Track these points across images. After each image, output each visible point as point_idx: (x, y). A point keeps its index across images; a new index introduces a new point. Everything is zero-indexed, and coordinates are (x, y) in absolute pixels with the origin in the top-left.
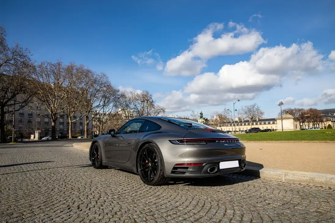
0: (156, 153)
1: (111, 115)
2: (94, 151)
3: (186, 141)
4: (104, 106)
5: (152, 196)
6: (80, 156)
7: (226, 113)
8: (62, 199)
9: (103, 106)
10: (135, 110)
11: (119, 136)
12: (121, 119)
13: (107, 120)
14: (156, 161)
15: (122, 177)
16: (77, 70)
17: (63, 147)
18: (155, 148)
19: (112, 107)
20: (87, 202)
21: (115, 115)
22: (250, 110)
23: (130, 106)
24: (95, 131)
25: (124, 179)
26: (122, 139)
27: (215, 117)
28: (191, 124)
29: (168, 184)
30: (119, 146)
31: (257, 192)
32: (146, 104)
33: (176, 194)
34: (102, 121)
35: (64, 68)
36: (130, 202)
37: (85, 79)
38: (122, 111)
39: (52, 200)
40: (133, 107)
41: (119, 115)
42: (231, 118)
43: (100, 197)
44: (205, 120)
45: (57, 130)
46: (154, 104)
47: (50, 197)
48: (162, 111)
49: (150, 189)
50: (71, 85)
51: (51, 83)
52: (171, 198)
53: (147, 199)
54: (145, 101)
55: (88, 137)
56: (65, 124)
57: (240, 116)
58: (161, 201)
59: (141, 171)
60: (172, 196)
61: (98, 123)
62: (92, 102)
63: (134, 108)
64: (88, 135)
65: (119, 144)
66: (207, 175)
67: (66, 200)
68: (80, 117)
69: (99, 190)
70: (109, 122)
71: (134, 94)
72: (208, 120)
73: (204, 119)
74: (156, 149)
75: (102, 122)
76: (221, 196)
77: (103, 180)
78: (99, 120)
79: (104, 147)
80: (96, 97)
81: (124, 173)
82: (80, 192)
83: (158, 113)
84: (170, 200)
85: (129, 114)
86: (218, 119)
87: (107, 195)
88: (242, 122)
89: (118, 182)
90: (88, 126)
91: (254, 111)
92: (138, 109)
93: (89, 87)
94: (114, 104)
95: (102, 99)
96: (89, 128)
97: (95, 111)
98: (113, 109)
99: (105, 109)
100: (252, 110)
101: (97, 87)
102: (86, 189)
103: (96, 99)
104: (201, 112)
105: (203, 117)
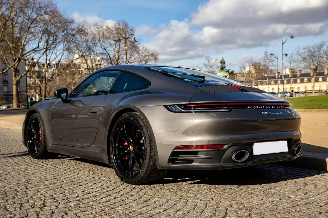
0: (142, 129)
1: (62, 65)
2: (31, 129)
3: (193, 107)
4: (47, 49)
5: (136, 202)
6: (6, 138)
7: (267, 62)
9: (44, 50)
10: (104, 57)
11: (75, 101)
12: (79, 74)
13: (53, 75)
14: (141, 142)
15: (82, 171)
18: (139, 120)
19: (61, 51)
20: (21, 215)
21: (68, 66)
22: (312, 55)
23: (94, 49)
24: (33, 96)
25: (87, 174)
26: (81, 105)
27: (247, 69)
28: (203, 77)
29: (163, 182)
30: (76, 118)
31: (320, 195)
32: (124, 45)
33: (177, 198)
34: (45, 77)
36: (97, 213)
38: (81, 59)
40: (101, 52)
41: (75, 65)
42: (277, 69)
43: (45, 206)
44: (229, 74)
46: (139, 46)
48: (152, 58)
49: (132, 190)
52: (167, 204)
53: (127, 206)
54: (122, 41)
55: (19, 107)
57: (294, 65)
58: (150, 209)
59: (116, 159)
60: (170, 202)
61: (37, 81)
62: (23, 41)
63: (103, 54)
64: (19, 102)
65: (77, 115)
66: (231, 165)
68: (3, 70)
69: (42, 194)
70: (57, 78)
71: (102, 27)
72: (235, 73)
73: (227, 71)
74: (141, 122)
75: (44, 79)
76: (255, 201)
77: (48, 177)
78: (40, 75)
79: (50, 121)
80: (31, 33)
81: (87, 165)
82: (7, 198)
83: (146, 62)
84: (167, 208)
85: (94, 65)
86: (253, 71)
87: (57, 201)
88: (297, 77)
89: (75, 180)
90: (18, 87)
91: (321, 55)
92: (110, 55)
93: (16, 13)
94: (65, 46)
95: (43, 36)
96: (21, 90)
97: (31, 58)
98: (64, 54)
99: (50, 55)
100: (317, 54)
101: (32, 14)
102: (18, 194)
103: (31, 36)
104: (222, 59)
105: (225, 67)
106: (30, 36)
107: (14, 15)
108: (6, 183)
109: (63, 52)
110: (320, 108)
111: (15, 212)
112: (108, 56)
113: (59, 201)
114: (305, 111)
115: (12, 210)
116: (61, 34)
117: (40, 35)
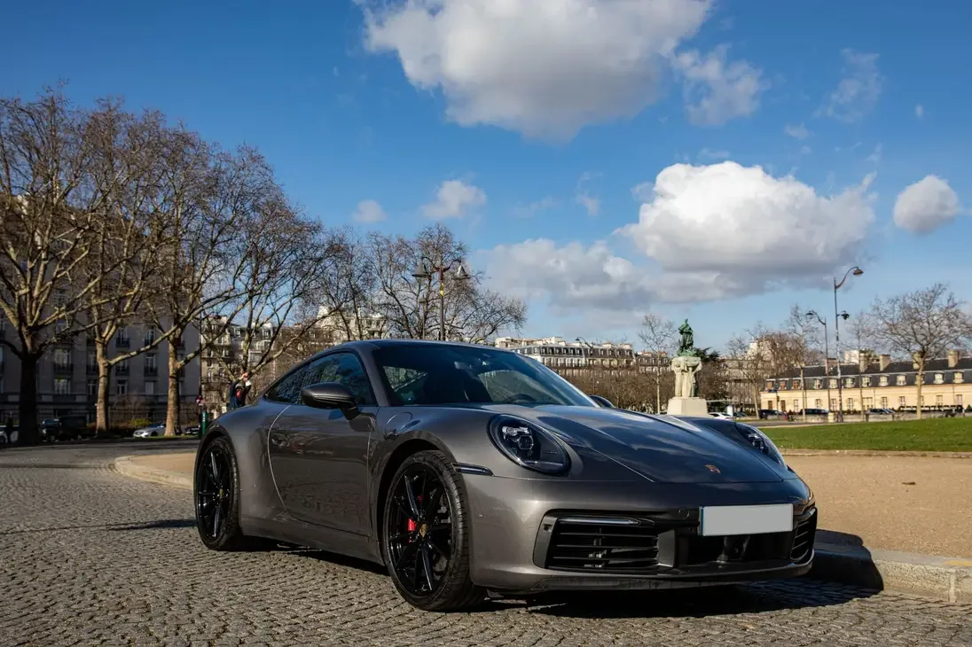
1: (287, 334)
4: (253, 293)
6: (148, 502)
7: (800, 330)
8: (85, 636)
9: (247, 295)
10: (390, 314)
13: (264, 357)
15: (312, 572)
16: (133, 133)
17: (75, 470)
19: (286, 299)
21: (303, 334)
22: (912, 317)
23: (367, 294)
24: (213, 407)
25: (319, 578)
27: (753, 348)
32: (439, 285)
34: (245, 361)
35: (75, 125)
37: (171, 175)
38: (334, 318)
39: (50, 638)
40: (383, 301)
41: (318, 333)
42: (824, 350)
43: (225, 631)
44: (705, 360)
45: (44, 399)
46: (477, 287)
47: (41, 628)
48: (508, 317)
50: (104, 200)
51: (14, 191)
55: (180, 433)
56: (80, 374)
57: (868, 342)
61: (224, 371)
62: (198, 274)
64: (178, 422)
67: (99, 637)
68: (147, 343)
69: (222, 611)
71: (388, 241)
72: (721, 358)
73: (699, 353)
77: (237, 580)
78: (232, 357)
80: (218, 255)
82: (149, 615)
83: (494, 329)
85: (365, 332)
86: (767, 353)
87: (252, 623)
88: (878, 371)
89: (293, 587)
90: (180, 384)
91: (935, 318)
92: (405, 308)
93: (186, 208)
94: (297, 286)
95: (245, 263)
96: (188, 393)
97: (215, 314)
98: (294, 307)
99: (259, 308)
100: (923, 315)
101: (223, 211)
102: (172, 608)
103: (217, 263)
104: (684, 323)
105: (691, 344)
106: (215, 262)
107: (182, 214)
108: (147, 589)
109: (291, 301)
110: (905, 449)
111: (165, 639)
112: (401, 311)
113: (255, 624)
114: (870, 456)
115: (161, 635)
116: (288, 260)
117: (238, 260)
